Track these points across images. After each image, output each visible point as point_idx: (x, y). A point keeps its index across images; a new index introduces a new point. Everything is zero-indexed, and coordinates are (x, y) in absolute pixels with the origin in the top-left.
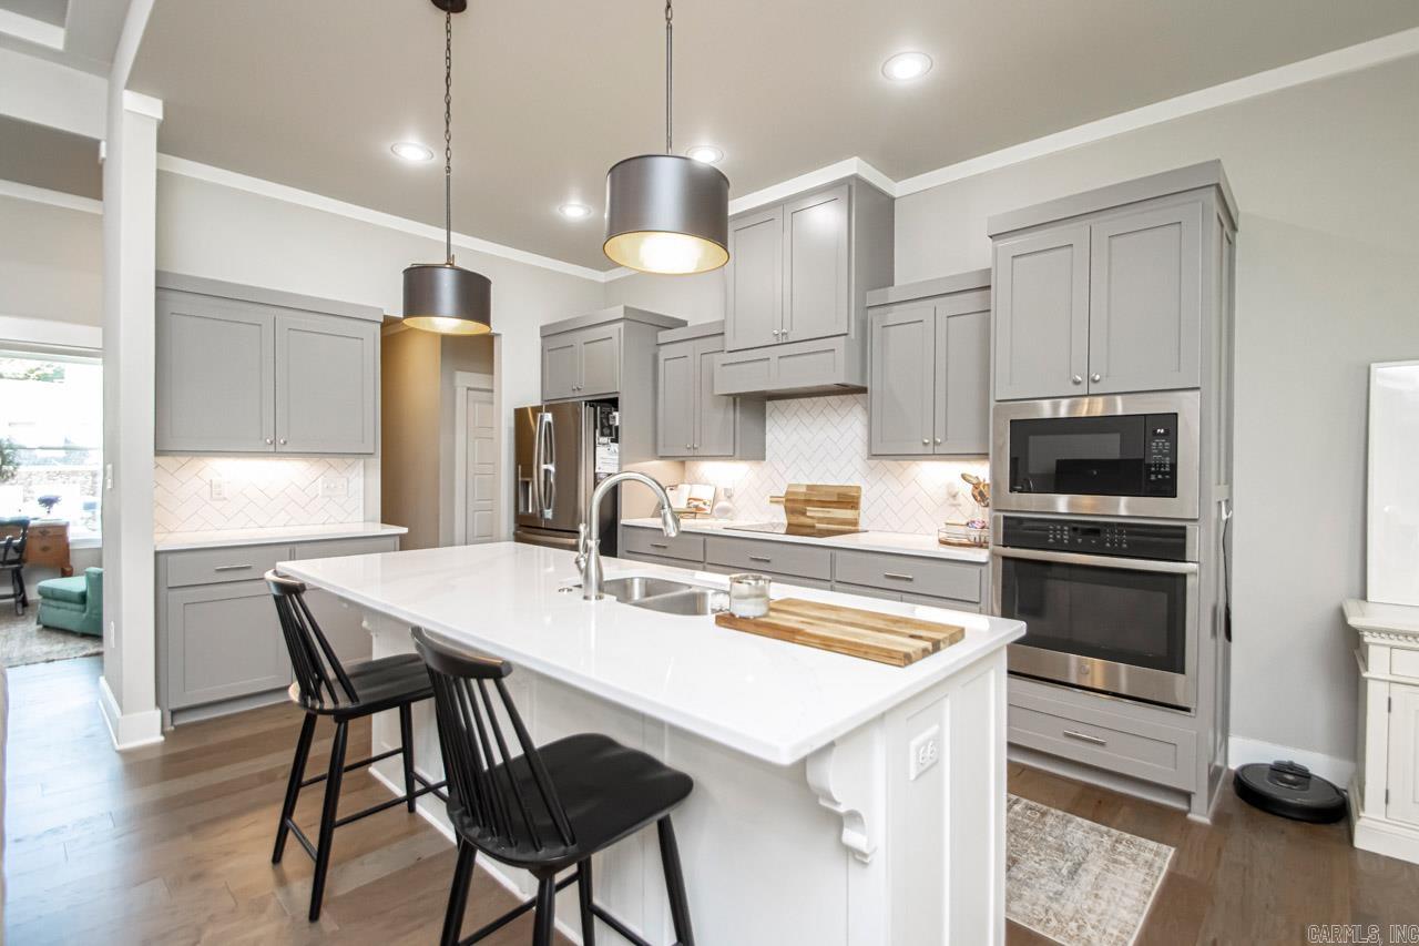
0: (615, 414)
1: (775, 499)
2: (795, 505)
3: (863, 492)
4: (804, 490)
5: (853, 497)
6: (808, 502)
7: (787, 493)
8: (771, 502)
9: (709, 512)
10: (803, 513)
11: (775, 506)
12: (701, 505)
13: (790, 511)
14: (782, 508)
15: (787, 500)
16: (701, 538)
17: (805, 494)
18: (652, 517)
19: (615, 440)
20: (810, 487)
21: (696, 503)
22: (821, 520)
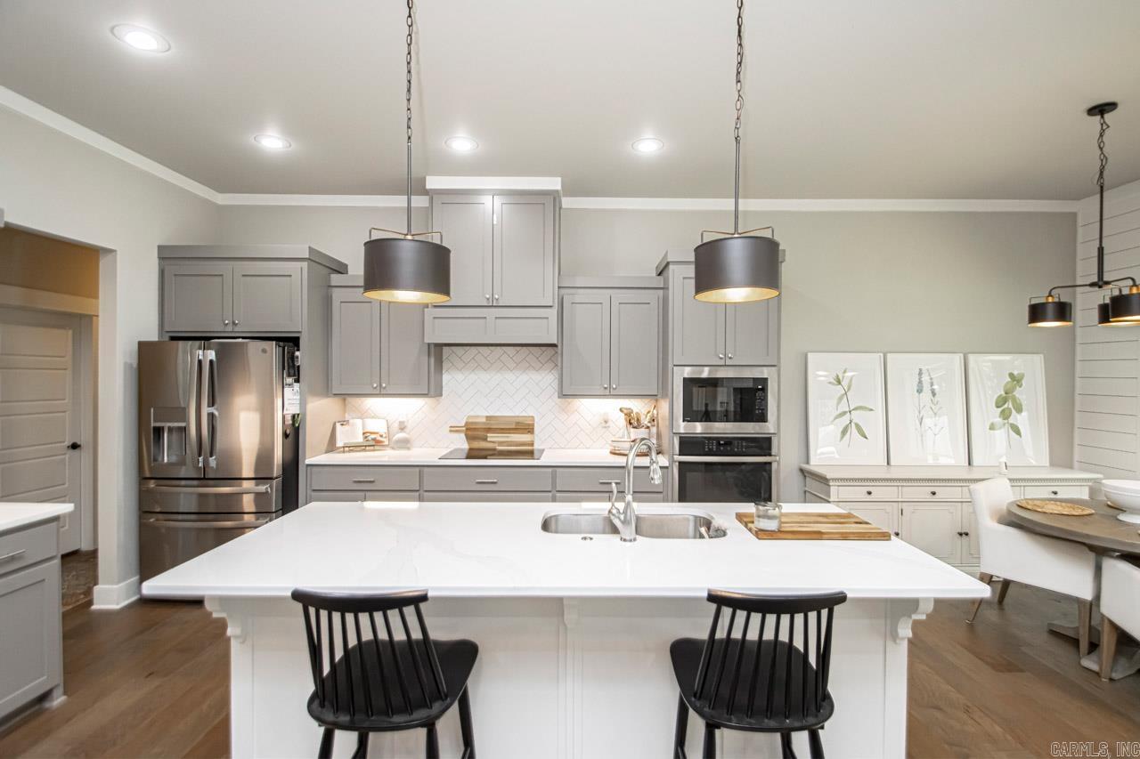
0: (297, 353)
1: (454, 430)
2: (473, 432)
3: (536, 420)
4: (484, 420)
5: (529, 425)
6: (489, 430)
7: (467, 423)
8: (451, 431)
9: (387, 443)
10: (485, 439)
11: (456, 435)
12: (379, 438)
13: (469, 438)
14: (463, 436)
15: (467, 429)
16: (417, 469)
17: (484, 423)
18: (326, 452)
19: (297, 381)
20: (488, 418)
21: (373, 436)
22: (501, 443)
